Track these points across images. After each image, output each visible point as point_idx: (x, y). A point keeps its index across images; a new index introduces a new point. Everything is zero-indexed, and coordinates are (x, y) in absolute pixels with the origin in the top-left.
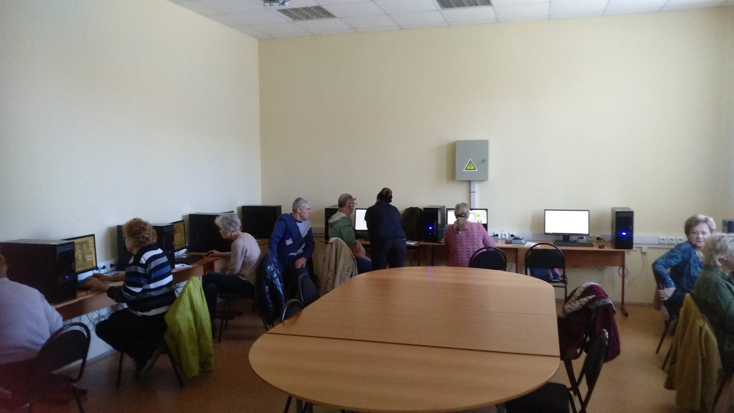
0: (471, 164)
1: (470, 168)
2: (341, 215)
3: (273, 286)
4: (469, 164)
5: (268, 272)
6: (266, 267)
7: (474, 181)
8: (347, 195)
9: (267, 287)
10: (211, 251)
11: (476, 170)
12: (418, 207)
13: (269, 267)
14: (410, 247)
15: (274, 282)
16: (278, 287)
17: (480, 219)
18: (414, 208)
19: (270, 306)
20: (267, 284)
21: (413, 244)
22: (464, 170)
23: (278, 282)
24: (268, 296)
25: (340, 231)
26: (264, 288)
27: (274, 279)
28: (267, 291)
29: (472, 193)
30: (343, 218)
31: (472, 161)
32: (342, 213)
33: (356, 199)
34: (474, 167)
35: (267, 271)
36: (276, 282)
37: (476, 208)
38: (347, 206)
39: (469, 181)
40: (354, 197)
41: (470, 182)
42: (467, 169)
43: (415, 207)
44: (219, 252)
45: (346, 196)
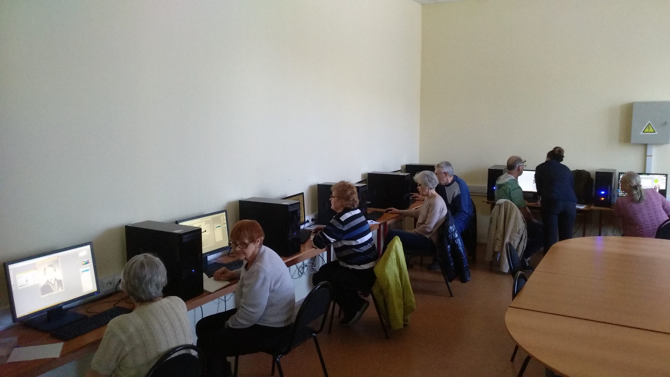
0: (650, 127)
1: (649, 130)
2: (510, 177)
3: (455, 246)
4: (647, 126)
5: (451, 233)
6: (449, 227)
7: (652, 144)
8: (516, 157)
9: (449, 246)
10: (390, 208)
11: (656, 133)
12: (585, 170)
13: (451, 228)
14: (579, 211)
15: (456, 242)
16: (460, 247)
17: (658, 185)
18: (581, 171)
19: (452, 264)
20: (449, 244)
21: (582, 207)
22: (642, 133)
23: (459, 242)
24: (450, 255)
25: (510, 193)
26: (447, 247)
27: (456, 239)
28: (449, 250)
29: (647, 157)
30: (512, 180)
31: (651, 123)
32: (511, 176)
33: (525, 161)
34: (654, 130)
35: (449, 231)
36: (458, 242)
37: (652, 173)
38: (516, 169)
39: (644, 144)
40: (523, 159)
41: (646, 145)
42: (645, 131)
43: (582, 169)
44: (399, 210)
45: (515, 159)
